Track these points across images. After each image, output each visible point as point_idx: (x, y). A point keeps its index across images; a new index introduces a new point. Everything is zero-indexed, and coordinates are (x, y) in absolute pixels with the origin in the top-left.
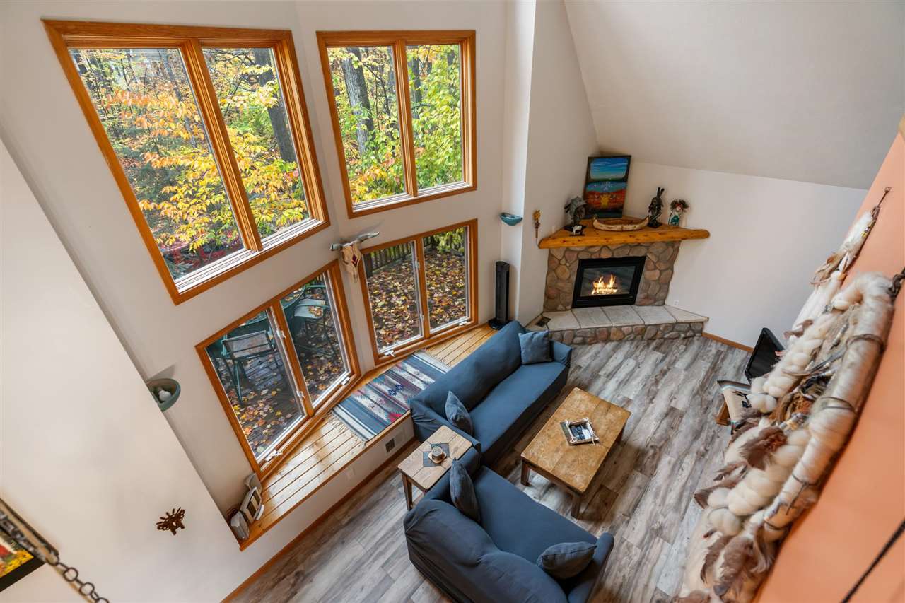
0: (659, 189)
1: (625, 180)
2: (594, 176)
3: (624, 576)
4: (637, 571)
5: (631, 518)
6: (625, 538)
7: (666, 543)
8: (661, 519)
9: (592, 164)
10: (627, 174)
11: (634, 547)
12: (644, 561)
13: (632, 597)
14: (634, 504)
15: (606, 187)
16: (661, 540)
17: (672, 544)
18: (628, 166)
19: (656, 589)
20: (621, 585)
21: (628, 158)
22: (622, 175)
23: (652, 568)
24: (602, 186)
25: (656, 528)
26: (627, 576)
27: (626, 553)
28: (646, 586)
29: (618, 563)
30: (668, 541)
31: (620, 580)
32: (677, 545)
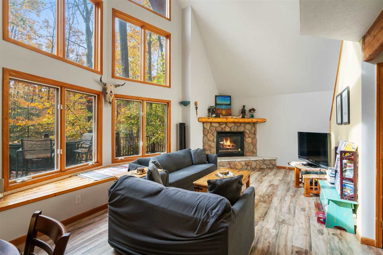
0: (243, 106)
1: (230, 105)
2: (218, 102)
3: (269, 242)
4: (276, 239)
5: (264, 218)
6: (264, 226)
7: (289, 226)
8: (282, 217)
9: (217, 98)
10: (231, 102)
11: (271, 229)
12: (279, 234)
13: (278, 252)
14: (264, 213)
15: (223, 107)
16: (286, 225)
17: (294, 226)
18: (230, 99)
19: (293, 246)
20: (269, 247)
21: (230, 96)
22: (229, 103)
23: (286, 237)
24: (222, 107)
25: (281, 221)
26: (271, 242)
27: (267, 232)
28: (286, 245)
29: (263, 237)
30: (290, 225)
31: (267, 244)
32: (296, 226)
